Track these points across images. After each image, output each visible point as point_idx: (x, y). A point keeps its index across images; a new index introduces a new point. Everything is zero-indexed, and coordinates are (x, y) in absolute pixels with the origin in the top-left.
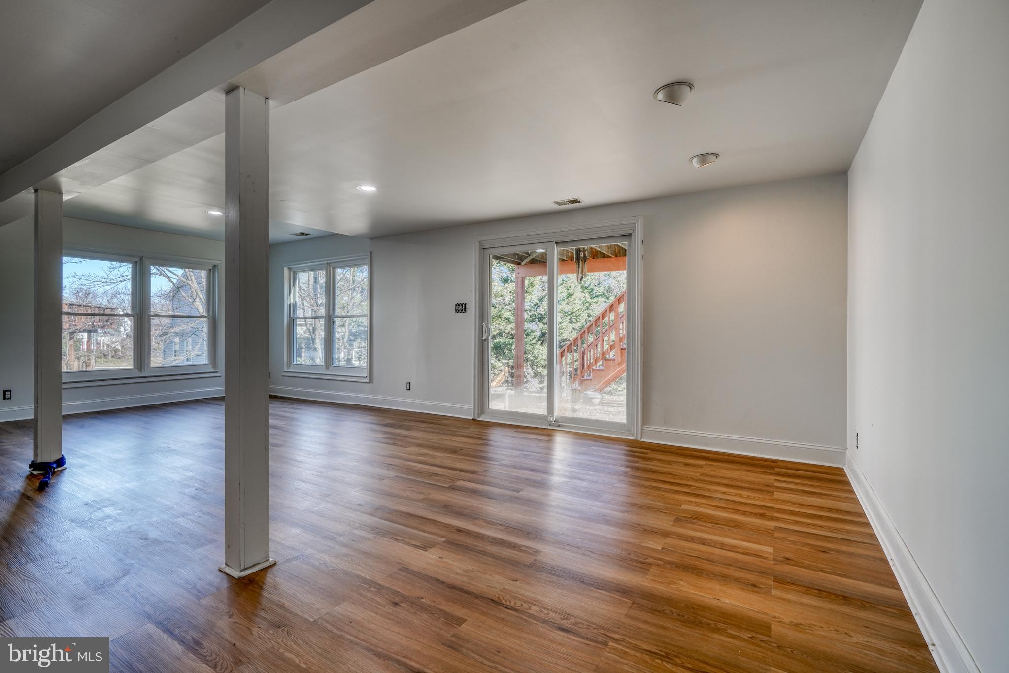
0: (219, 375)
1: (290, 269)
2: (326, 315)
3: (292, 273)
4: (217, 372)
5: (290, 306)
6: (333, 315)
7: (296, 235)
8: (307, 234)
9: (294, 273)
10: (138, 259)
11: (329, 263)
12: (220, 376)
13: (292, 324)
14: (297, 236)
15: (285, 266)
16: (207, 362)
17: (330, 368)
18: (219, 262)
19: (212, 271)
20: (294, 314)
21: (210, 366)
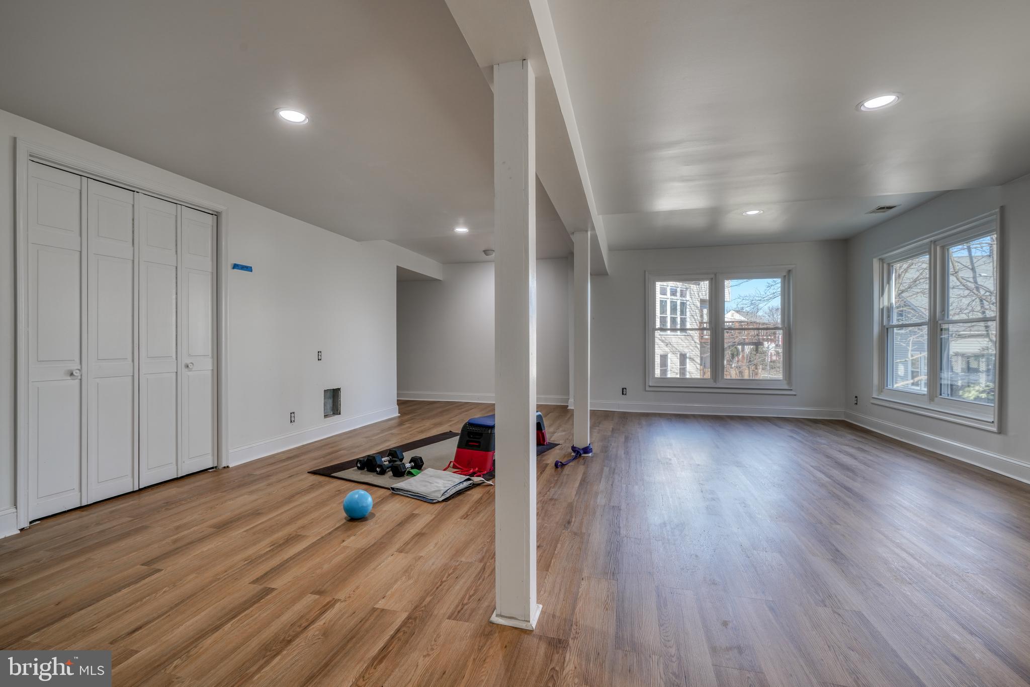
0: (794, 393)
1: (882, 260)
2: (930, 320)
3: (885, 266)
4: (791, 390)
5: (882, 309)
6: (943, 319)
7: (873, 212)
8: (890, 208)
9: (889, 265)
10: (713, 276)
11: (935, 242)
12: (795, 395)
13: (886, 334)
14: (874, 215)
15: (875, 257)
16: (782, 379)
17: (936, 399)
18: (794, 266)
19: (786, 277)
20: (889, 321)
21: (785, 382)
